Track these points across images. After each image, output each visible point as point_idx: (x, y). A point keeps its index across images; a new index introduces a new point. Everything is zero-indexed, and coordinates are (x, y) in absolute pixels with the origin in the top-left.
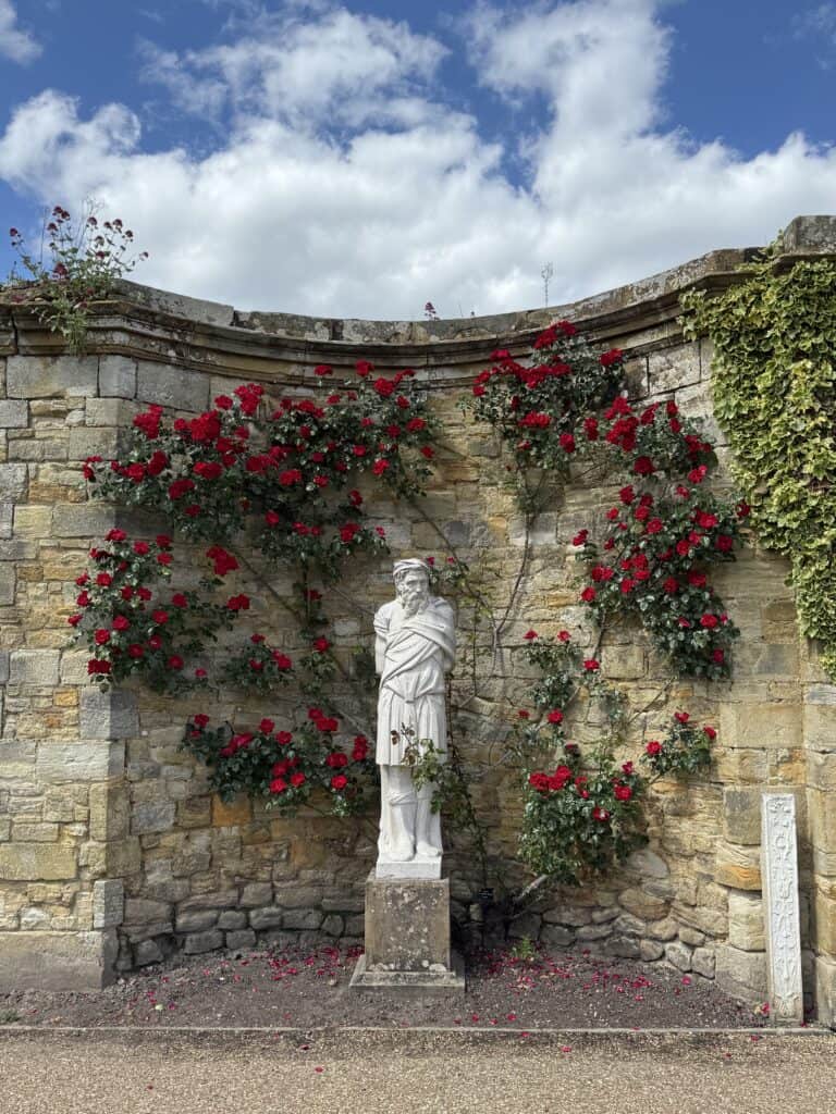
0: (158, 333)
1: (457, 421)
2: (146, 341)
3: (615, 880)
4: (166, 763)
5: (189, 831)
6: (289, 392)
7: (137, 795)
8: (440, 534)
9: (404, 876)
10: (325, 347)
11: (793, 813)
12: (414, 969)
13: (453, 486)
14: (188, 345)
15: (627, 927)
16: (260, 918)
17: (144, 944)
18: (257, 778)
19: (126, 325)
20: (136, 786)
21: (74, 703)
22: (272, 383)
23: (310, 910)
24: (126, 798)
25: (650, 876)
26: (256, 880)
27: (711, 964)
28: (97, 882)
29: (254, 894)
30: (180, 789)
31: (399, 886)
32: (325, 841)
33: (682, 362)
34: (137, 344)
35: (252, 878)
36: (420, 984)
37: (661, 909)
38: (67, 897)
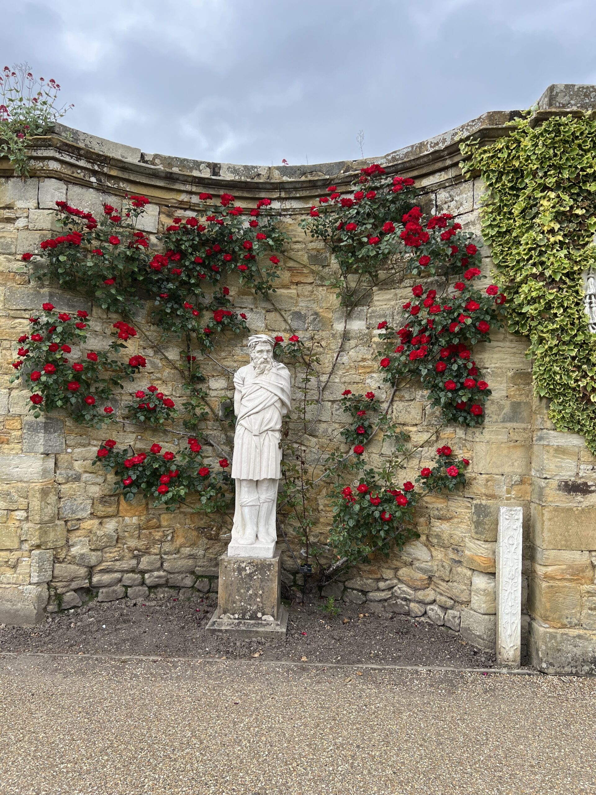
0: (82, 163)
1: (300, 239)
2: (74, 169)
3: (395, 562)
4: (86, 472)
5: (102, 519)
6: (179, 213)
7: (63, 493)
8: (285, 320)
9: (247, 555)
10: (206, 181)
11: (521, 521)
12: (251, 618)
13: (295, 287)
14: (105, 175)
15: (401, 593)
16: (152, 579)
17: (68, 594)
18: (150, 485)
19: (57, 155)
20: (63, 486)
21: (19, 427)
22: (167, 206)
23: (187, 574)
24: (55, 495)
25: (418, 560)
26: (149, 553)
27: (458, 622)
28: (33, 552)
29: (148, 562)
30: (95, 491)
31: (243, 562)
32: (198, 529)
33: (461, 196)
34: (67, 171)
35: (146, 552)
36: (255, 629)
37: (426, 582)
38: (12, 561)
